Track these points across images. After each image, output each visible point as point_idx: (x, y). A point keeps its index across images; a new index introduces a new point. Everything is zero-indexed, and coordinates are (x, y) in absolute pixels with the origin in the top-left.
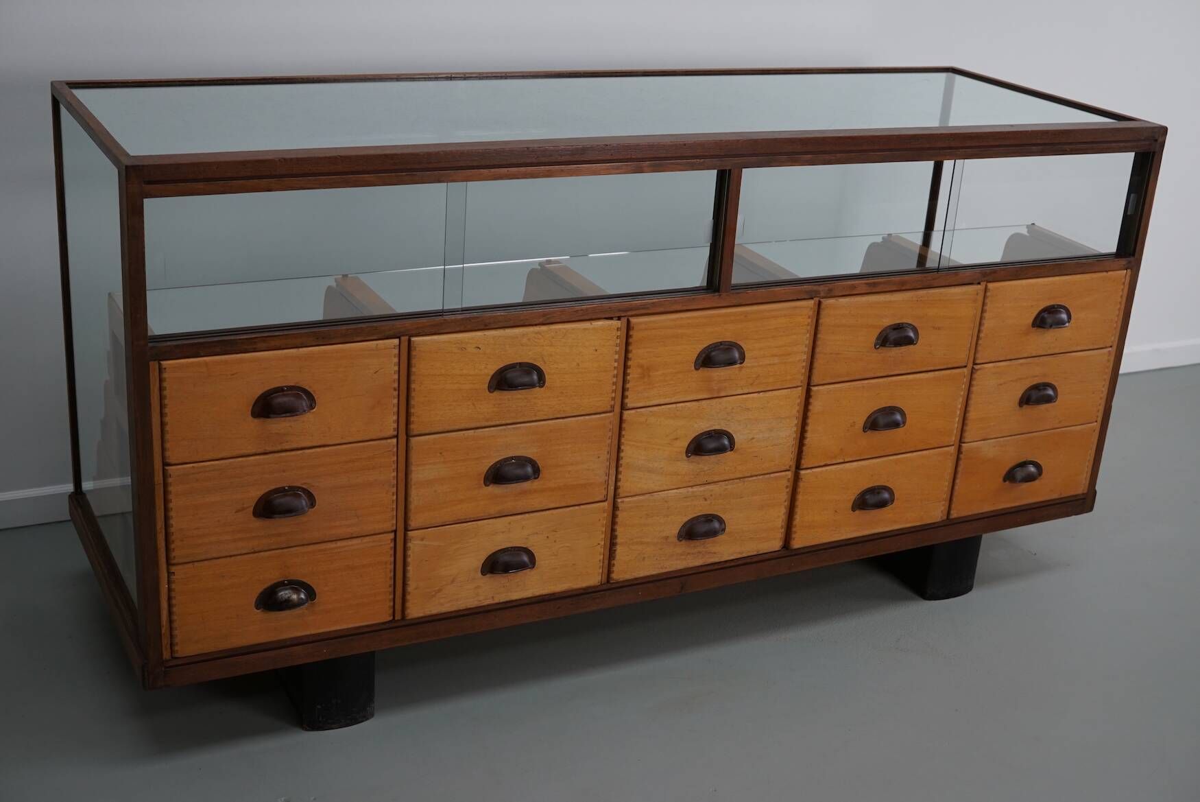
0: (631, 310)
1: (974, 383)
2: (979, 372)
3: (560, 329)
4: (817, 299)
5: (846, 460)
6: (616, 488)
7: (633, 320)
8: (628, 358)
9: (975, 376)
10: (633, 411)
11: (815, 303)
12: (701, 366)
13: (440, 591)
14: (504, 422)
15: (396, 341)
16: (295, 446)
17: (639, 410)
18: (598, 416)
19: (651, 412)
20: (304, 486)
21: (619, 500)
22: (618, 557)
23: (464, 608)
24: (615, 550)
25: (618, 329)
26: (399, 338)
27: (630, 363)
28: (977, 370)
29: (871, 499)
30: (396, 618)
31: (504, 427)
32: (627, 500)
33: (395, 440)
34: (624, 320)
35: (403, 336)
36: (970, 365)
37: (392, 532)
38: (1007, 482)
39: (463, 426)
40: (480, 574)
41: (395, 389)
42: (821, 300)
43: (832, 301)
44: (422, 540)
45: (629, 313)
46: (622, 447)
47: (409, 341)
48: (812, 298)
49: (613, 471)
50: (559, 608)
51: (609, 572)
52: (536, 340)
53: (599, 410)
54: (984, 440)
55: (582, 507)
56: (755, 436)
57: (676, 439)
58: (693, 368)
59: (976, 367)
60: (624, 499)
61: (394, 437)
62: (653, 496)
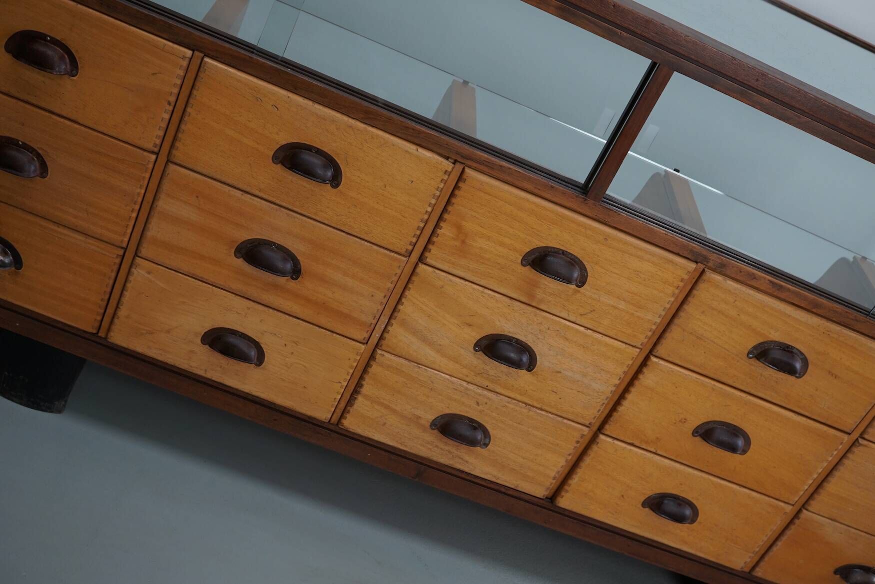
0: (471, 159)
1: (850, 455)
2: (861, 448)
3: (377, 136)
4: (701, 266)
5: (659, 452)
6: (381, 338)
7: (467, 170)
8: (447, 210)
9: (855, 449)
10: (431, 269)
11: (695, 269)
12: (529, 264)
13: (151, 333)
14: (278, 202)
15: (189, 53)
16: (43, 105)
17: (437, 271)
18: (388, 252)
19: (450, 280)
20: (40, 152)
21: (379, 352)
22: (355, 406)
23: (172, 364)
24: (356, 398)
25: (446, 172)
26: (193, 51)
27: (446, 216)
28: (861, 445)
29: (670, 506)
30: (100, 334)
31: (277, 207)
32: (387, 355)
33: (154, 157)
34: (459, 167)
35: (198, 50)
36: (856, 435)
37: (122, 248)
38: (838, 576)
39: (229, 181)
40: (199, 342)
41: (169, 103)
42: (706, 269)
43: (718, 278)
44: (149, 273)
45: (469, 163)
46: (404, 300)
47: (203, 60)
48: (697, 262)
49: (384, 320)
50: (275, 420)
51: (342, 416)
52: (345, 134)
53: (390, 247)
54: (832, 520)
55: (335, 335)
56: (562, 371)
57: (470, 325)
58: (519, 261)
59: (861, 441)
60: (385, 354)
61: (152, 152)
62: (419, 367)
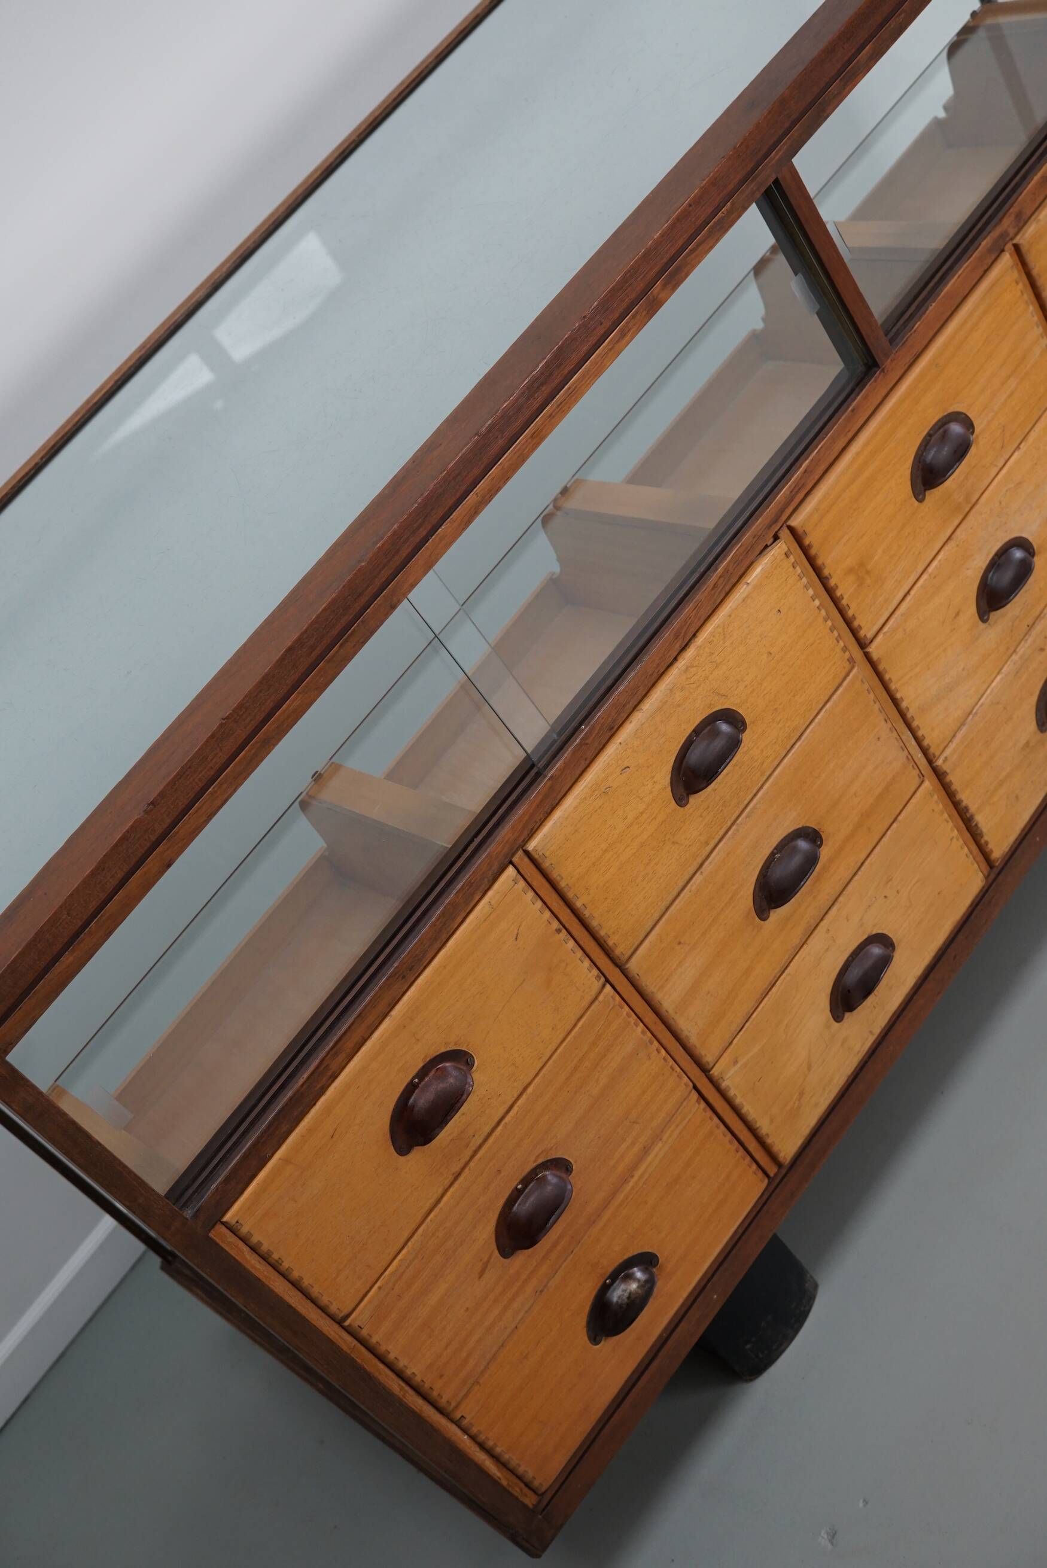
0: (782, 511)
3: (712, 634)
4: (1009, 247)
6: (925, 751)
7: (795, 522)
8: (827, 578)
10: (880, 636)
11: (1010, 254)
12: (925, 490)
13: (802, 1094)
14: (729, 823)
15: (511, 871)
16: (487, 1129)
17: (886, 629)
18: (841, 690)
19: (902, 615)
20: (540, 1161)
21: (940, 762)
22: (985, 830)
23: (845, 1079)
24: (976, 825)
25: (787, 555)
26: (510, 863)
27: (832, 582)
30: (772, 1175)
31: (734, 828)
32: (948, 752)
33: (608, 987)
34: (785, 533)
35: (513, 855)
37: (691, 1091)
39: (681, 884)
40: (836, 1025)
41: (558, 931)
42: (1015, 241)
43: (1031, 230)
44: (736, 1062)
45: (784, 518)
46: (898, 696)
47: (527, 853)
48: (1003, 251)
49: (907, 735)
50: (955, 958)
51: (987, 856)
52: (692, 680)
53: (838, 681)
55: (900, 818)
57: (958, 614)
58: (916, 503)
60: (945, 754)
61: (604, 986)
62: (976, 713)
